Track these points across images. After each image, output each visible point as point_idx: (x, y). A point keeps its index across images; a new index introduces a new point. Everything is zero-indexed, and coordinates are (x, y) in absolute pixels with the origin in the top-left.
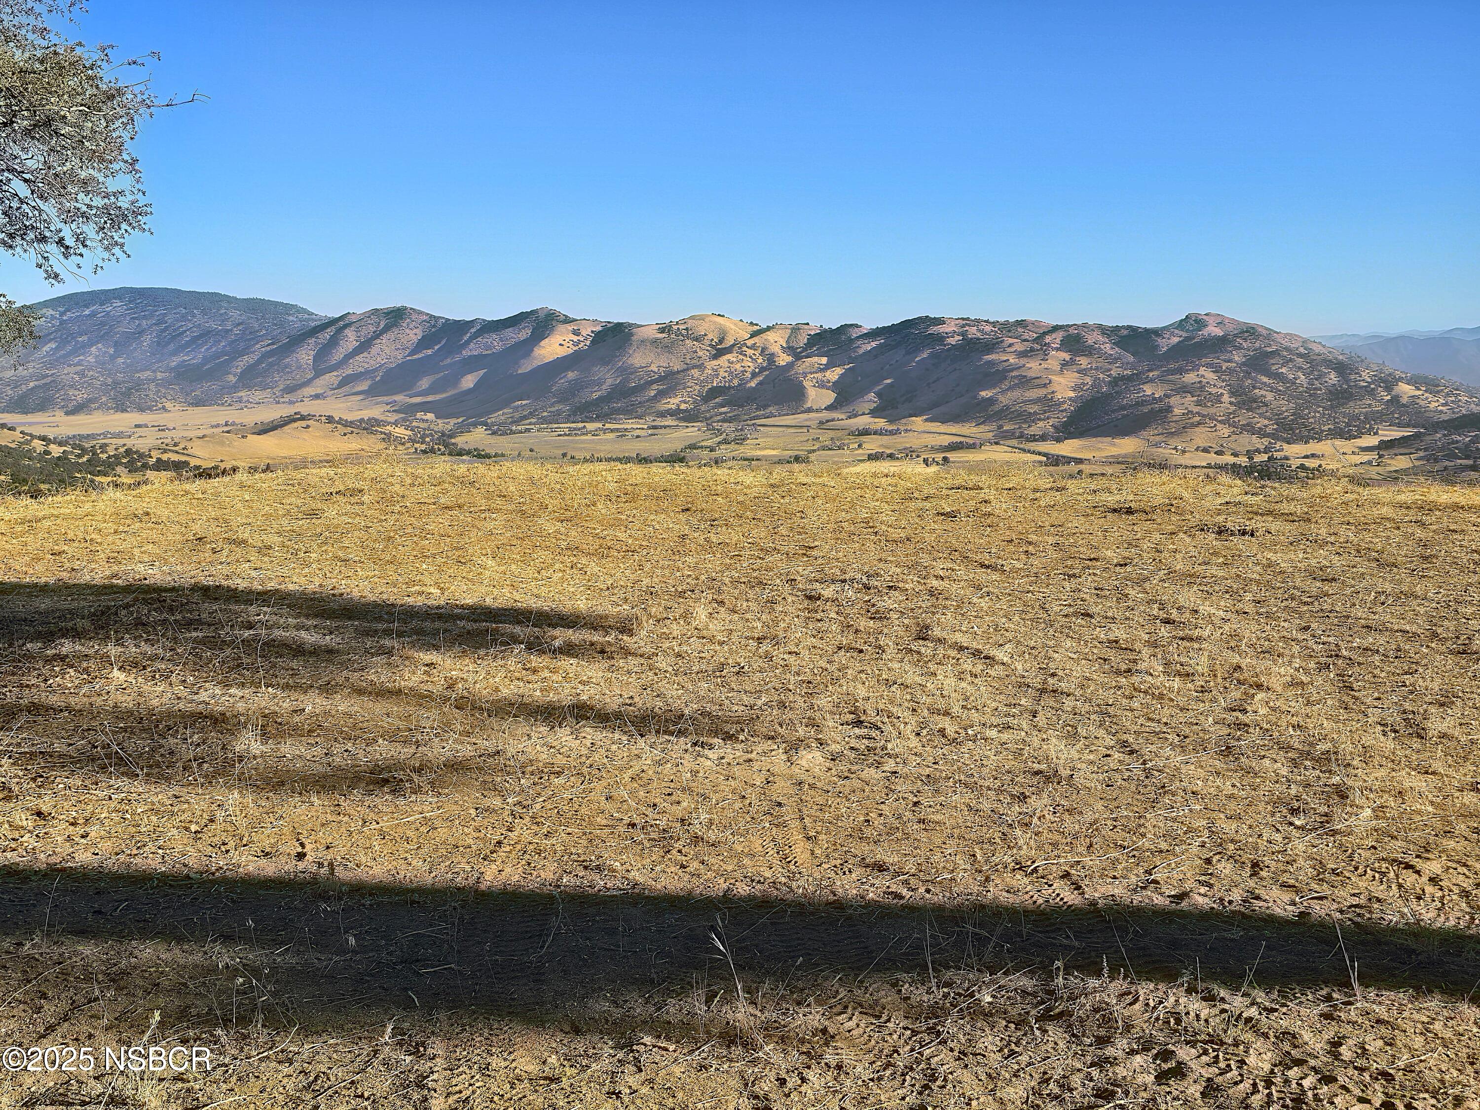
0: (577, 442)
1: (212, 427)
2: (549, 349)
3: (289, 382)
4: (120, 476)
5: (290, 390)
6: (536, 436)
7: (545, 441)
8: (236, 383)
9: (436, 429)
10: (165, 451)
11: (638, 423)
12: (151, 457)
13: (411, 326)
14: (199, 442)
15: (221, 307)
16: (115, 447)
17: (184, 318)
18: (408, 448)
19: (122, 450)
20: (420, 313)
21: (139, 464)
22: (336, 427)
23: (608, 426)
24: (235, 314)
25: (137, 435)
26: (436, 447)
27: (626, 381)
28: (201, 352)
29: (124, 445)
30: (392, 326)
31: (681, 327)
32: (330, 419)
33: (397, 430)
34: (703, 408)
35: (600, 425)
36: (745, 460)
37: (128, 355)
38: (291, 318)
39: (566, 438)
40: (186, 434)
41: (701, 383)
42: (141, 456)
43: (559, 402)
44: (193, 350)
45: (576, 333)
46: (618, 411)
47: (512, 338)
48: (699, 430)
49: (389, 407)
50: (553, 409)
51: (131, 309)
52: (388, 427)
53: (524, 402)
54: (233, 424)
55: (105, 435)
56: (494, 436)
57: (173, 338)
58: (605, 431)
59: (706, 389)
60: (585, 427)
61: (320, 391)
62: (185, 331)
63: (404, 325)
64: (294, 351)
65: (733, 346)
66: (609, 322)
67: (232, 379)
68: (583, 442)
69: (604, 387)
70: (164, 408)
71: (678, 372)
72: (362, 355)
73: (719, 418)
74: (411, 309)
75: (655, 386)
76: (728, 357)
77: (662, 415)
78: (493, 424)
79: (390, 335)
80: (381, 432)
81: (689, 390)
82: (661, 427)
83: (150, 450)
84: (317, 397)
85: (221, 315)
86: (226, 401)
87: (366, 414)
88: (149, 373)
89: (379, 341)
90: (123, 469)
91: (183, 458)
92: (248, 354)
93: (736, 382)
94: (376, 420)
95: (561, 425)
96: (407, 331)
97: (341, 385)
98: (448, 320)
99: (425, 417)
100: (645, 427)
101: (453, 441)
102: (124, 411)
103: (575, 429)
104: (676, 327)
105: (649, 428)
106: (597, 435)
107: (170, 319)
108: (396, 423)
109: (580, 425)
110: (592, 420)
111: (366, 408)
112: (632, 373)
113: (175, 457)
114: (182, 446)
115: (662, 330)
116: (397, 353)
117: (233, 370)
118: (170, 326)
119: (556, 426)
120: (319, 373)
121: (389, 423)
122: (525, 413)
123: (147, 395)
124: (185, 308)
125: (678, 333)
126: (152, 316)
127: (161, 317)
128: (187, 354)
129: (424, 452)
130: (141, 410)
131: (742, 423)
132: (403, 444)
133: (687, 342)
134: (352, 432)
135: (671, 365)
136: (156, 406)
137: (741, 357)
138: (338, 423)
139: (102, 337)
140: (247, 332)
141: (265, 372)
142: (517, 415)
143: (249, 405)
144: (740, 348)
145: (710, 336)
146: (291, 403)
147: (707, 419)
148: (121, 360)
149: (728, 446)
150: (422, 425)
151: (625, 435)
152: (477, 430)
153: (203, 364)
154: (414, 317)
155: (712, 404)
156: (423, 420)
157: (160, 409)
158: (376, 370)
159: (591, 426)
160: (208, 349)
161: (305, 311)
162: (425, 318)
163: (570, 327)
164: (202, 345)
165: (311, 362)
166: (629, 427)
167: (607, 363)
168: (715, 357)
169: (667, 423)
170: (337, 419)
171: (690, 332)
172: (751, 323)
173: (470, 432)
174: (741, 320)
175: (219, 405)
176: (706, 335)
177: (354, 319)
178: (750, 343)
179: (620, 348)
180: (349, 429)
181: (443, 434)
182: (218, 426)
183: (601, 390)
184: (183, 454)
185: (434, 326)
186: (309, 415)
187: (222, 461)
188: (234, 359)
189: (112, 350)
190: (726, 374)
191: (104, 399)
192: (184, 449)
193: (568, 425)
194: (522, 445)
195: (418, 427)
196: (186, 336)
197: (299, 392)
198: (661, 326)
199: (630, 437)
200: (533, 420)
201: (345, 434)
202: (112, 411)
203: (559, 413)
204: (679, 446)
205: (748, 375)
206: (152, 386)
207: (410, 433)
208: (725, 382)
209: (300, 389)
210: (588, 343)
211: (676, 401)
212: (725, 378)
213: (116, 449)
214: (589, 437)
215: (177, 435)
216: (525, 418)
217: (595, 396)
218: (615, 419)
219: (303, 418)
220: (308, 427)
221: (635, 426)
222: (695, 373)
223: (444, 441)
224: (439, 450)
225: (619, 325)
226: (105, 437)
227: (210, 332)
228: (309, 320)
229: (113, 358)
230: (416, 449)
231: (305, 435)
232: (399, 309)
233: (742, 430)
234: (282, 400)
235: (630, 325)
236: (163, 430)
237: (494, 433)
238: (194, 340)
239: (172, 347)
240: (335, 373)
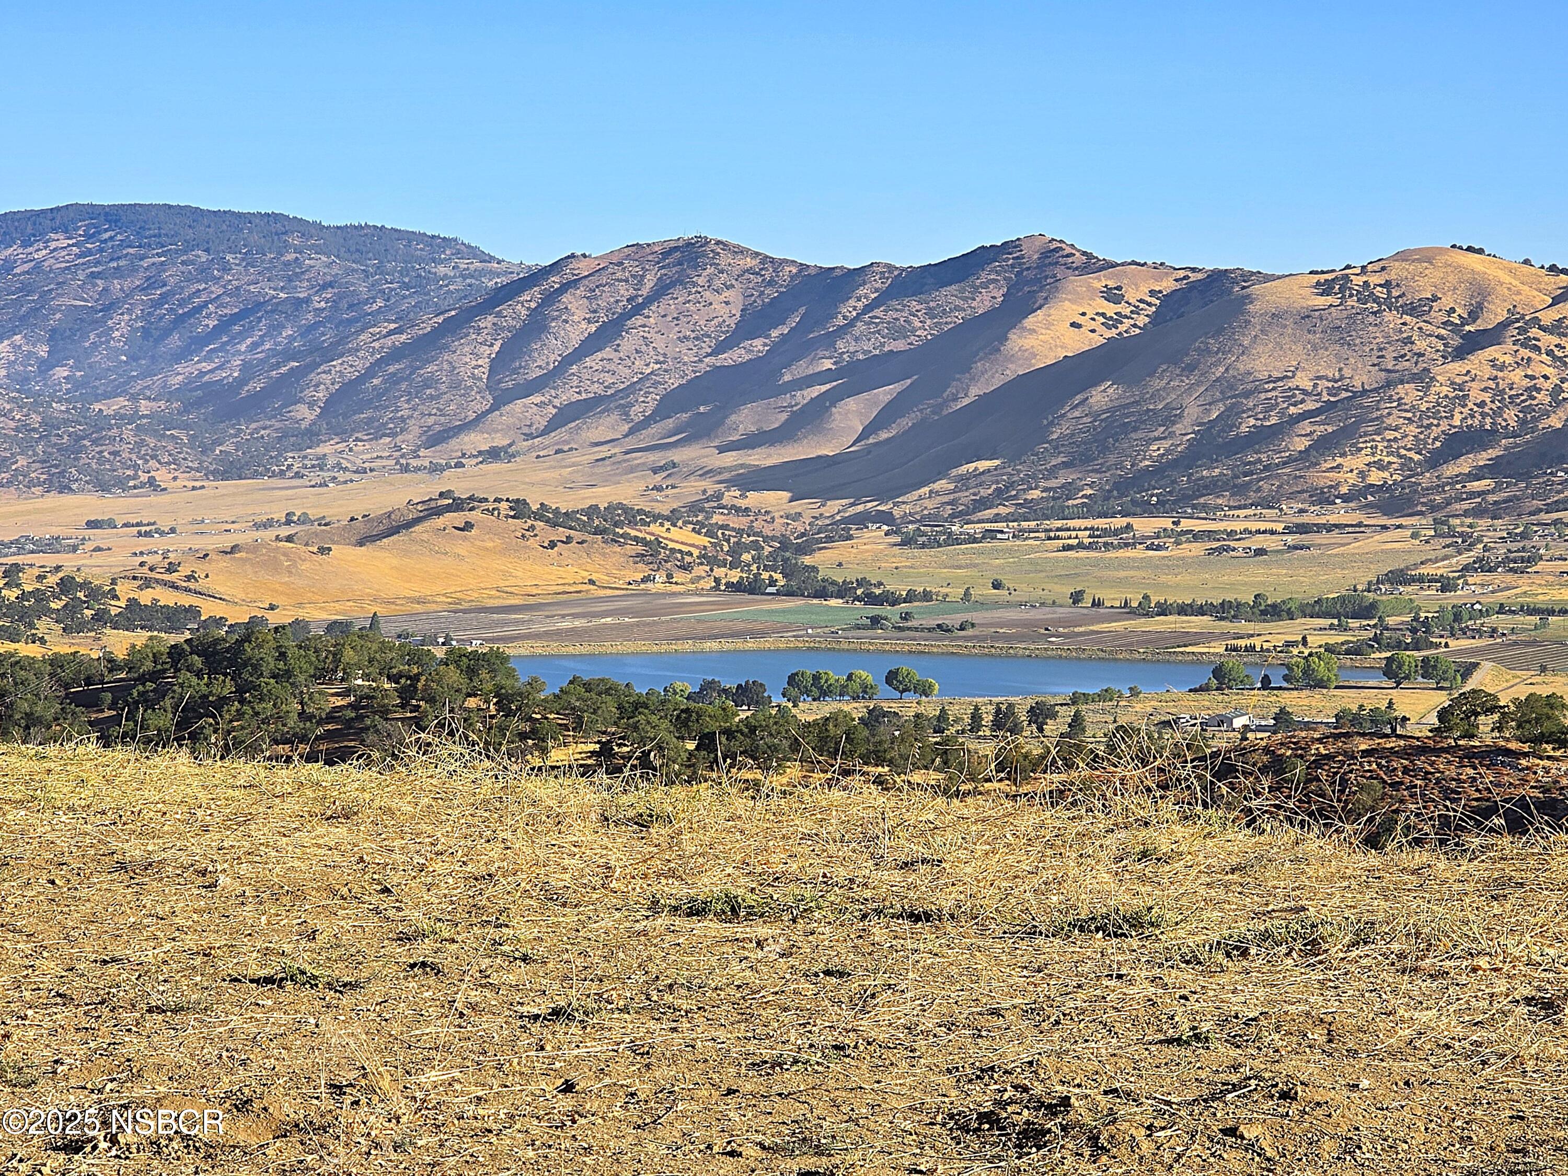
0: (1109, 565)
1: (257, 526)
2: (1045, 336)
3: (431, 421)
4: (42, 641)
5: (435, 439)
6: (1009, 550)
7: (1031, 562)
8: (314, 423)
9: (767, 531)
10: (147, 583)
11: (1261, 518)
12: (116, 597)
13: (717, 283)
14: (224, 563)
15: (287, 246)
16: (36, 572)
17: (204, 273)
18: (700, 578)
19: (52, 580)
20: (740, 251)
21: (88, 613)
22: (532, 528)
23: (1186, 524)
24: (317, 263)
25: (90, 545)
26: (765, 575)
27: (1232, 415)
28: (239, 352)
29: (58, 568)
30: (673, 284)
31: (1374, 279)
32: (519, 508)
33: (675, 533)
34: (1427, 479)
35: (1167, 523)
36: (1532, 611)
37: (77, 360)
38: (442, 270)
39: (1083, 554)
40: (199, 543)
41: (1423, 419)
42: (94, 593)
43: (1065, 465)
44: (222, 348)
45: (1113, 295)
46: (1213, 487)
47: (958, 308)
48: (1414, 536)
49: (658, 477)
50: (1053, 483)
51: (90, 252)
52: (654, 528)
53: (983, 465)
54: (304, 520)
55: (19, 545)
56: (907, 551)
57: (180, 320)
58: (1179, 537)
59: (1435, 432)
60: (1129, 527)
61: (500, 441)
62: (205, 305)
63: (701, 281)
64: (445, 347)
65: (1504, 325)
66: (1193, 270)
67: (305, 414)
68: (1123, 564)
69: (1178, 428)
70: (152, 482)
71: (1364, 392)
72: (599, 355)
73: (1465, 505)
74: (718, 243)
75: (1306, 426)
76: (1492, 352)
77: (1323, 498)
78: (907, 519)
79: (668, 305)
80: (636, 539)
81: (1390, 435)
82: (1319, 528)
83: (114, 581)
84: (493, 454)
85: (287, 264)
86: (290, 467)
87: (602, 496)
88: (122, 401)
89: (638, 320)
90: (54, 625)
91: (186, 600)
92: (341, 355)
93: (1511, 416)
94: (626, 510)
95: (1071, 523)
96: (707, 294)
97: (553, 425)
98: (803, 267)
99: (742, 503)
100: (1280, 527)
101: (807, 560)
102: (64, 489)
103: (1106, 532)
104: (1360, 280)
105: (1289, 530)
106: (1158, 548)
107: (171, 275)
108: (673, 518)
109: (1119, 522)
110: (1147, 510)
111: (606, 480)
112: (1247, 394)
113: (168, 598)
114: (184, 571)
115: (1325, 288)
116: (682, 347)
117: (310, 392)
118: (171, 293)
119: (1059, 523)
120: (501, 400)
121: (656, 517)
122: (984, 492)
123: (115, 453)
124: (207, 250)
125: (1366, 294)
126: (134, 270)
127: (153, 271)
128: (208, 358)
129: (735, 587)
130: (103, 487)
131: (1526, 519)
132: (686, 568)
133: (1388, 316)
134: (569, 540)
135: (1347, 372)
136: (135, 477)
137: (1525, 353)
138: (538, 516)
139: (22, 319)
140: (344, 305)
141: (380, 396)
142: (966, 497)
143: (341, 476)
144: (1522, 331)
145: (1447, 302)
146: (435, 469)
147: (1434, 508)
148: (61, 372)
149: (1489, 577)
150: (737, 522)
151: (1228, 549)
152: (866, 534)
153: (241, 382)
154: (725, 260)
155: (1450, 470)
156: (738, 510)
157: (143, 485)
158: (631, 389)
159: (1144, 525)
160: (255, 345)
161: (474, 252)
162: (750, 262)
163: (1100, 281)
164: (242, 335)
165: (483, 373)
166: (1238, 526)
167: (1190, 369)
168: (1460, 354)
169: (1333, 519)
170: (535, 507)
171: (1395, 293)
172: (1553, 268)
173: (850, 538)
174: (1526, 262)
175: (274, 475)
176: (1435, 299)
177: (584, 268)
178: (1548, 317)
179: (1220, 331)
180: (562, 533)
181: (785, 544)
182: (268, 524)
183: (1172, 435)
184: (187, 590)
185: (771, 283)
186: (471, 498)
187: (272, 608)
188: (315, 365)
189: (43, 351)
190: (1487, 397)
191: (22, 462)
192: (189, 578)
193: (1089, 523)
194: (973, 572)
195: (725, 527)
196: (208, 316)
197: (454, 443)
198: (1323, 278)
199: (1241, 553)
200: (1002, 510)
201: (552, 545)
202: (37, 490)
203: (1069, 490)
204: (1362, 577)
205: (1543, 398)
206: (128, 433)
207: (704, 541)
208: (1484, 415)
209: (456, 435)
210: (1142, 320)
211: (1359, 462)
212: (1482, 404)
213: (40, 578)
214: (1139, 552)
215: (175, 545)
216: (982, 504)
217: (1156, 449)
218: (1205, 507)
219: (458, 505)
220: (468, 526)
221: (1253, 526)
222: (1409, 392)
223: (785, 560)
224: (773, 583)
225: (1218, 276)
226: (21, 550)
227: (259, 305)
228: (481, 273)
229: (46, 366)
230: (717, 581)
231: (461, 546)
232: (689, 244)
233: (1524, 536)
234: (414, 463)
235: (1247, 277)
236: (148, 534)
237: (907, 542)
238: (225, 325)
239: (175, 341)
240: (537, 398)
